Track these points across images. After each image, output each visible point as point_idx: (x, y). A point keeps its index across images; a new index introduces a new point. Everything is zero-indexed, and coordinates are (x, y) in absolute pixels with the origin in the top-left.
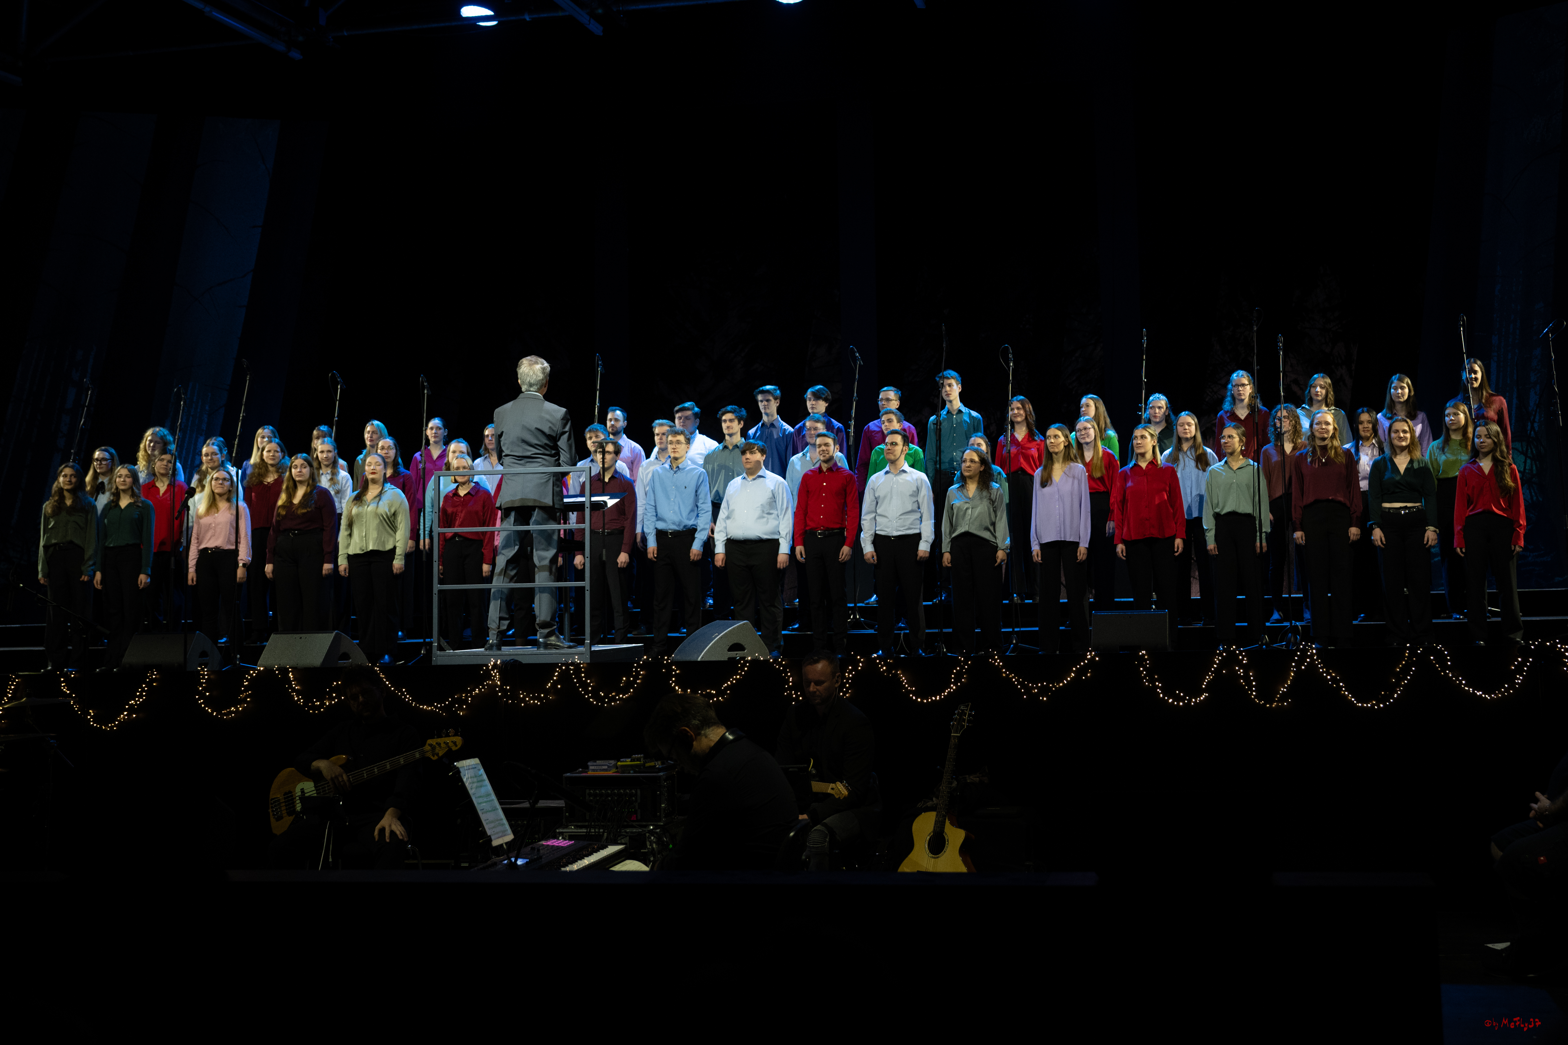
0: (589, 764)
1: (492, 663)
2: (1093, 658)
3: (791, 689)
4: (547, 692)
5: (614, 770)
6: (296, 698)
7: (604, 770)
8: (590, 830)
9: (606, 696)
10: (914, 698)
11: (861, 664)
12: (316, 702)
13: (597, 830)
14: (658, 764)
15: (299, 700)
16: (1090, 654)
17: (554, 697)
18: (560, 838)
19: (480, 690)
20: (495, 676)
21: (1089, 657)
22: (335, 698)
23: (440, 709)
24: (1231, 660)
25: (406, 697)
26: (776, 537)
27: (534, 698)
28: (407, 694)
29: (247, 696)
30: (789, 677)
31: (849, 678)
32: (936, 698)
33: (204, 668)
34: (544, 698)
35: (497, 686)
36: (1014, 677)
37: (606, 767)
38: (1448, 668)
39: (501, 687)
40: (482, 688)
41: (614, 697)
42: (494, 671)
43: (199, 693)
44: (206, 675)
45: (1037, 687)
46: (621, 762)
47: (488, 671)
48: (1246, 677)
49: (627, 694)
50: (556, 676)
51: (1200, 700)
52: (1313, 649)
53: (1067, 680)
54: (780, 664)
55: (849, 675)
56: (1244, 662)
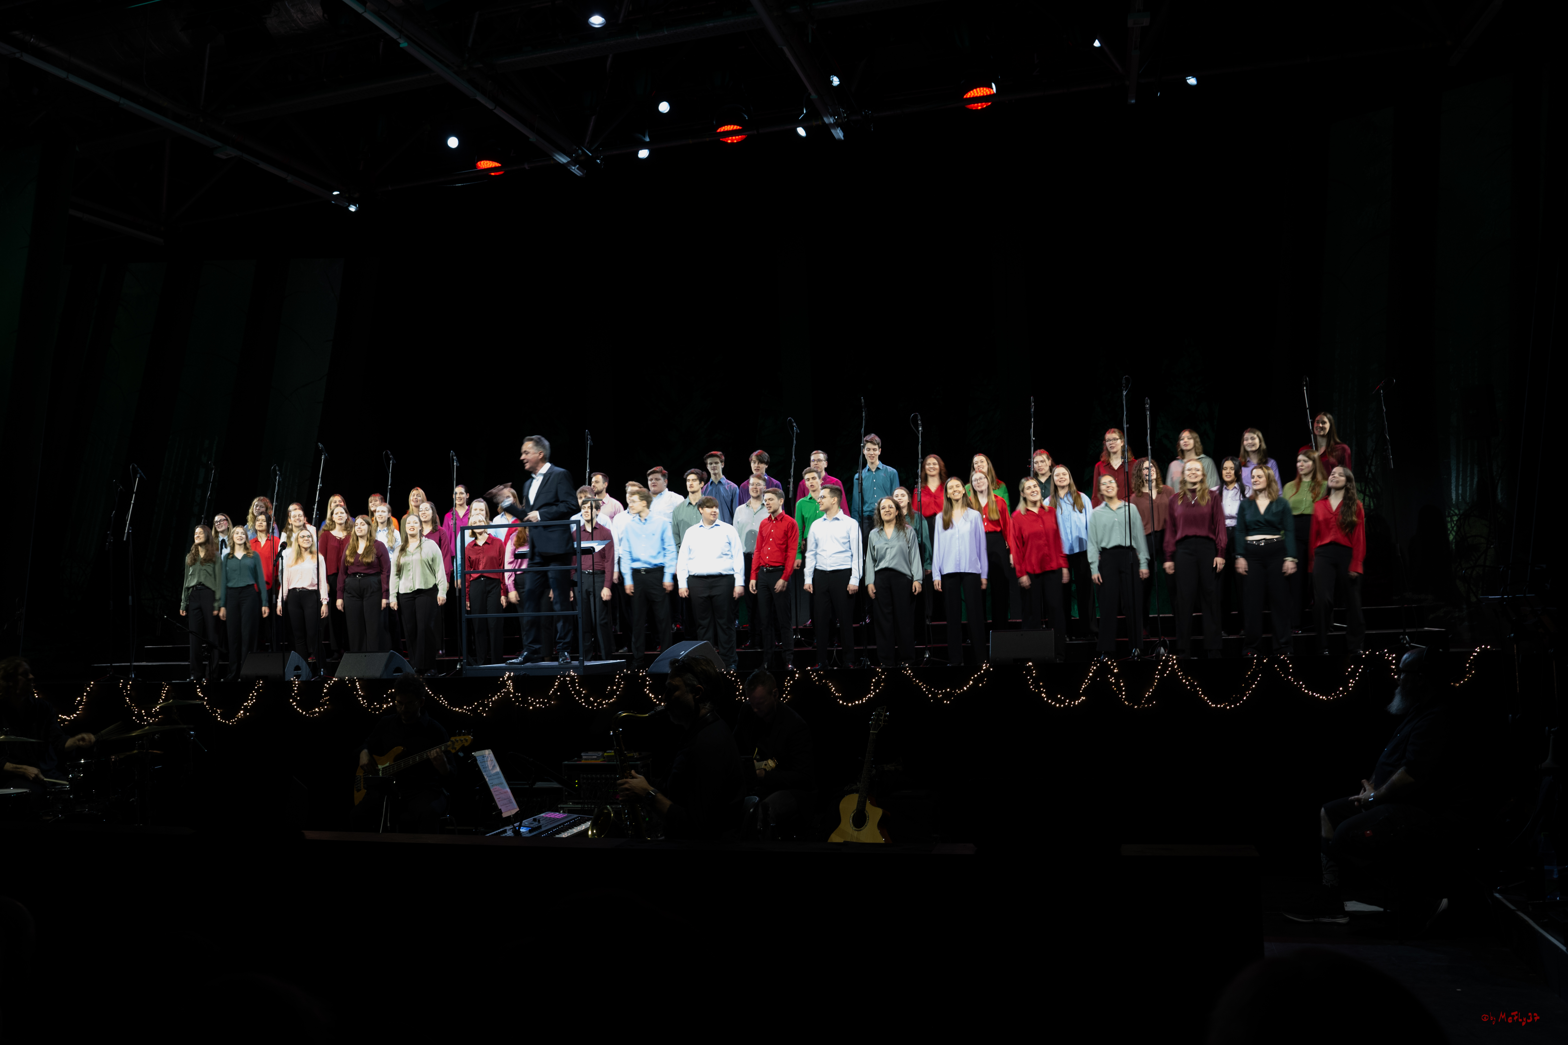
0: (582, 754)
1: (507, 675)
2: (987, 670)
3: (741, 695)
4: (550, 698)
5: (602, 759)
6: (362, 702)
7: (593, 759)
8: (584, 806)
9: (595, 701)
10: (841, 702)
11: (797, 675)
12: (377, 705)
13: (589, 806)
14: (636, 755)
15: (364, 703)
16: (986, 666)
17: (555, 702)
18: (561, 812)
19: (498, 696)
20: (509, 686)
21: (984, 668)
22: (390, 702)
23: (469, 711)
24: (1104, 670)
25: (442, 702)
26: (731, 573)
27: (540, 703)
28: (443, 700)
29: (326, 700)
30: (740, 685)
31: (788, 687)
32: (859, 702)
33: (296, 679)
34: (548, 702)
35: (511, 693)
36: (922, 685)
37: (595, 757)
38: (1290, 674)
39: (514, 694)
40: (500, 695)
41: (601, 702)
42: (508, 681)
43: (292, 697)
44: (297, 684)
45: (942, 693)
46: (607, 753)
47: (504, 682)
48: (1117, 684)
49: (612, 699)
50: (556, 686)
51: (1078, 703)
52: (1173, 660)
53: (967, 687)
54: (732, 676)
55: (787, 684)
56: (1115, 671)
